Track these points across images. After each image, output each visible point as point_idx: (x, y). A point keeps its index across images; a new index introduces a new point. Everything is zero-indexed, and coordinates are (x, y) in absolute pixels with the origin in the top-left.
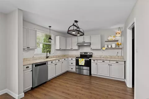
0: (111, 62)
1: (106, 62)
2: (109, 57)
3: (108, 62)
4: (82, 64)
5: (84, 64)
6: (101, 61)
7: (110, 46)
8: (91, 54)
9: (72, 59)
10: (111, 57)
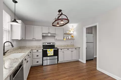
0: (73, 49)
1: (69, 49)
2: (66, 46)
3: (71, 49)
4: (52, 55)
5: (53, 54)
6: (67, 49)
7: (67, 38)
8: (54, 44)
9: (38, 51)
10: (68, 46)
